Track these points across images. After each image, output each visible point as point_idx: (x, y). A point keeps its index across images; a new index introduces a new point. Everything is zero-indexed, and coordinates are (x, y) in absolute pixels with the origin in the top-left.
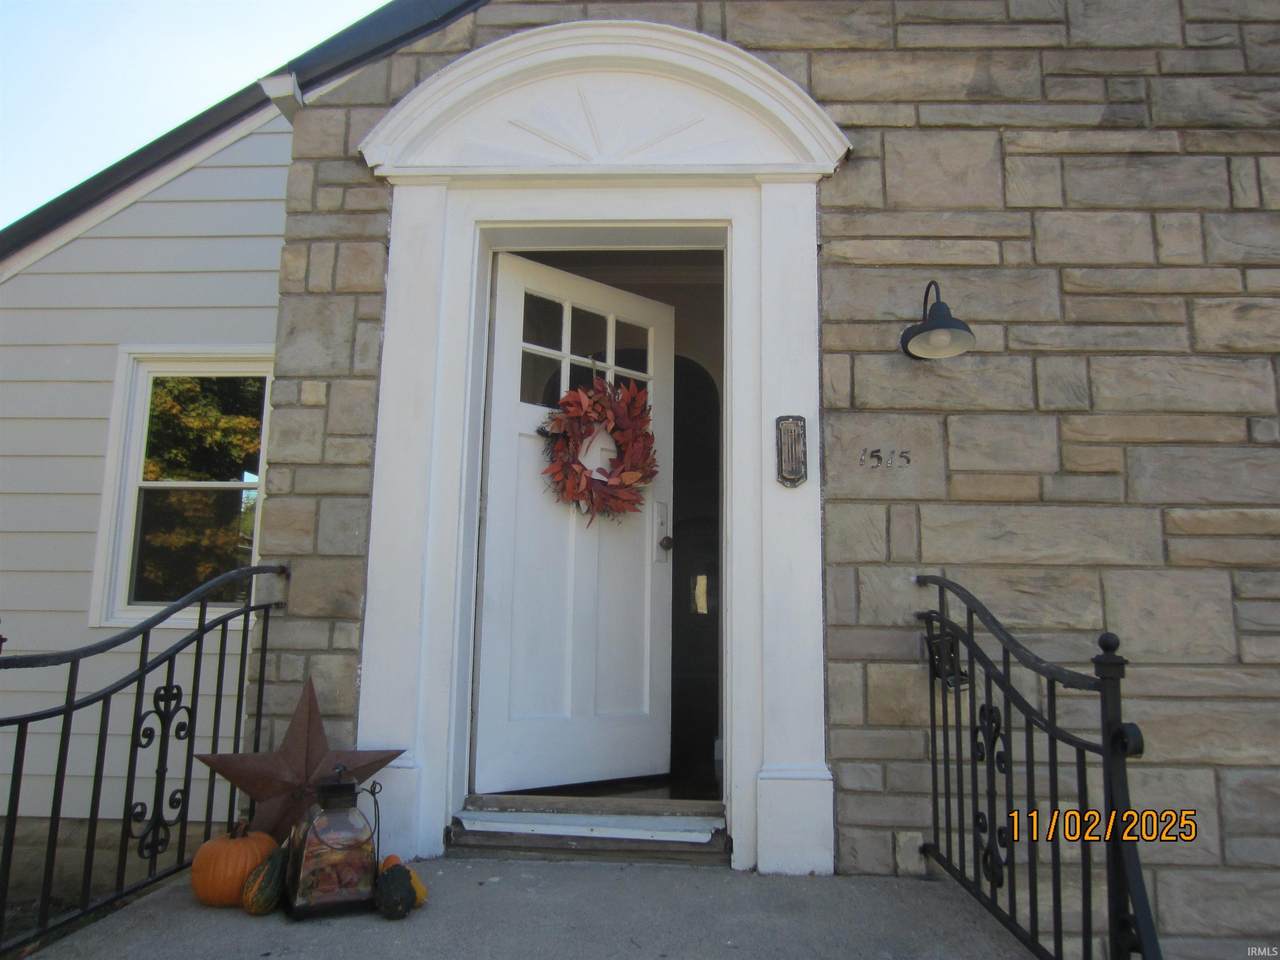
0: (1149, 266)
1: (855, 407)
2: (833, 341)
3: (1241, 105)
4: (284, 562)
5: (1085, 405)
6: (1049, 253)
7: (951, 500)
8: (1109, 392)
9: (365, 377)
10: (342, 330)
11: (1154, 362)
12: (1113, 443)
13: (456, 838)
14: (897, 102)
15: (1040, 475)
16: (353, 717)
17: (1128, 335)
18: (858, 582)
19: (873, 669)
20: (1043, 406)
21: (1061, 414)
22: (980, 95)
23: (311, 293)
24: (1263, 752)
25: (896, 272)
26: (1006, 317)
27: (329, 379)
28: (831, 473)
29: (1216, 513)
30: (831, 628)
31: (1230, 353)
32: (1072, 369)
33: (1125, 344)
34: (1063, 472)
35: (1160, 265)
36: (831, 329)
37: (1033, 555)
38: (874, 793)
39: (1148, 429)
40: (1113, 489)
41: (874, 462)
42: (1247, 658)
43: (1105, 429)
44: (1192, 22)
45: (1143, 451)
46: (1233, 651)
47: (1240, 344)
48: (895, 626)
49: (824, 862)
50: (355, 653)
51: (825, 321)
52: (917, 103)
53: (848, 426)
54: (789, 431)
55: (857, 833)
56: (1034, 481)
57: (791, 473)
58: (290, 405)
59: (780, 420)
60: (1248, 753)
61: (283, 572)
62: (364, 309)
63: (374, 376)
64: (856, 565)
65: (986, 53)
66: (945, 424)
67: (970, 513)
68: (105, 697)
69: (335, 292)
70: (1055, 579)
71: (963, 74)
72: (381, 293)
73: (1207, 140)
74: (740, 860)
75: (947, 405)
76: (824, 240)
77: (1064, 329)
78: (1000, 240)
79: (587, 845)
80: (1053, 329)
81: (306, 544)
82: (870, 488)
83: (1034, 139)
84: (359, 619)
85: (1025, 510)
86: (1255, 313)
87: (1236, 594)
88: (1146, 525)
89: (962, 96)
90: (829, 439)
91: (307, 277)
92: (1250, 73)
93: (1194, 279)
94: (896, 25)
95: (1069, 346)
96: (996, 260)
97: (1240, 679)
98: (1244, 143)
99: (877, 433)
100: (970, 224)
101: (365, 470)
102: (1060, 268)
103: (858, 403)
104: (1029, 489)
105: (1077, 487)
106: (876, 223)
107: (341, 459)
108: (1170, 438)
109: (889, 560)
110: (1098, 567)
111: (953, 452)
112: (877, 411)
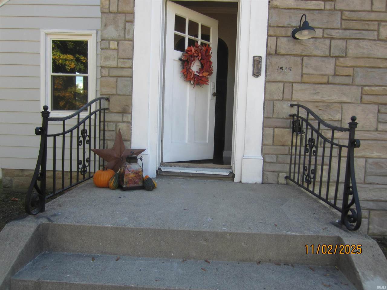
0: (369, 12)
1: (277, 54)
2: (271, 33)
4: (108, 96)
5: (344, 55)
6: (339, 6)
7: (302, 82)
8: (352, 51)
9: (129, 40)
10: (121, 25)
11: (365, 42)
12: (350, 67)
13: (159, 173)
15: (328, 76)
16: (130, 141)
17: (360, 33)
18: (274, 105)
19: (276, 130)
20: (332, 55)
21: (337, 57)
23: (110, 12)
24: (379, 154)
25: (292, 11)
26: (324, 27)
27: (118, 41)
28: (268, 73)
29: (377, 88)
30: (265, 118)
32: (341, 44)
33: (358, 36)
34: (335, 75)
35: (372, 11)
36: (271, 29)
37: (324, 99)
38: (275, 163)
39: (361, 63)
40: (348, 80)
41: (281, 70)
42: (379, 129)
43: (349, 62)
45: (359, 69)
46: (376, 127)
48: (283, 118)
49: (259, 180)
50: (130, 123)
51: (269, 26)
53: (275, 59)
54: (257, 60)
55: (268, 173)
56: (327, 77)
57: (256, 73)
58: (106, 49)
59: (254, 57)
60: (375, 154)
61: (108, 99)
62: (128, 19)
63: (132, 40)
64: (273, 100)
66: (302, 60)
67: (307, 86)
68: (71, 131)
69: (118, 12)
70: (329, 106)
72: (133, 13)
74: (236, 179)
75: (303, 54)
77: (340, 31)
79: (195, 175)
80: (338, 31)
81: (114, 91)
82: (279, 78)
84: (131, 113)
85: (323, 86)
87: (379, 112)
88: (356, 91)
90: (268, 63)
91: (109, 7)
93: (382, 16)
95: (342, 37)
96: (323, 8)
97: (376, 135)
99: (283, 62)
101: (130, 70)
102: (342, 11)
103: (277, 52)
104: (325, 80)
107: (123, 66)
108: (367, 66)
109: (283, 99)
110: (341, 103)
111: (304, 68)
112: (283, 55)
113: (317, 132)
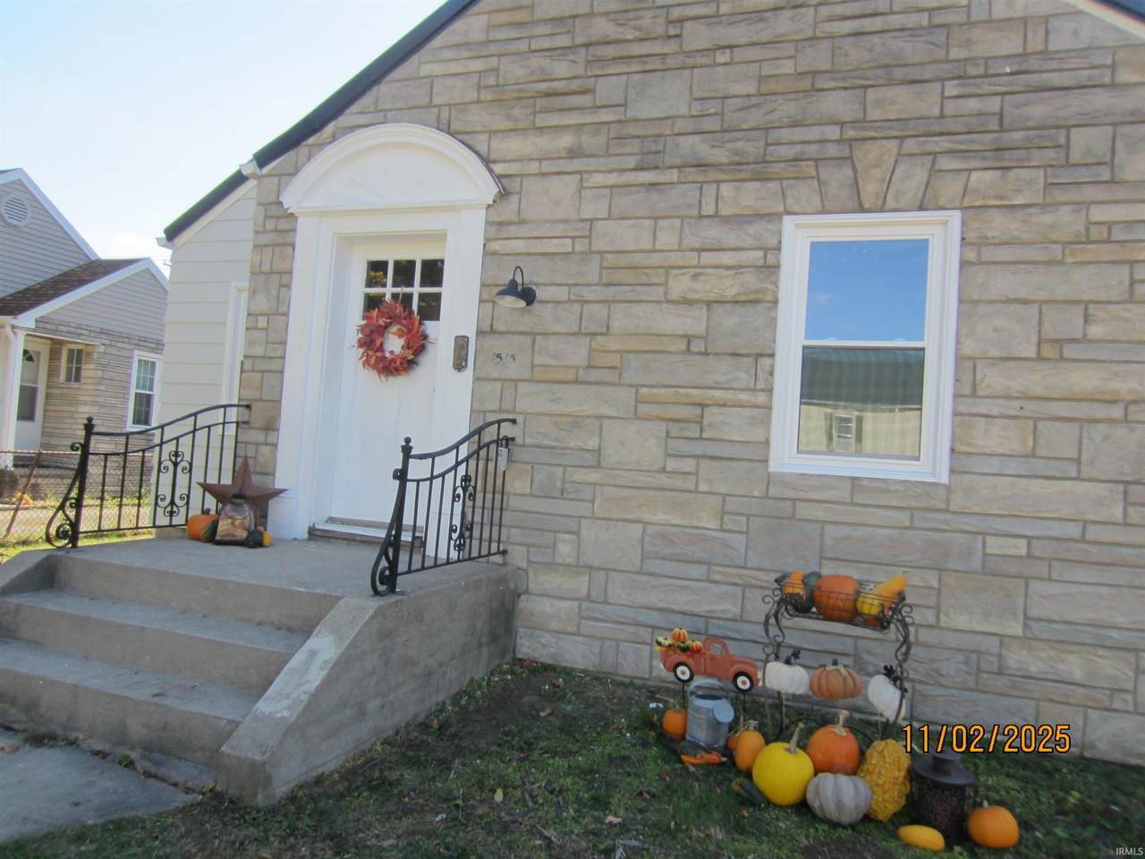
0: (649, 251)
1: (493, 331)
2: (486, 296)
3: (715, 151)
4: (249, 403)
5: (604, 330)
6: (598, 245)
7: (531, 381)
8: (616, 325)
9: (283, 314)
10: (274, 292)
11: (642, 306)
12: (616, 352)
13: (314, 534)
14: (531, 160)
15: (577, 368)
16: (273, 474)
17: (633, 291)
20: (583, 331)
21: (592, 335)
22: (574, 153)
23: (262, 273)
24: (668, 517)
25: (519, 257)
26: (570, 282)
27: (268, 315)
28: (478, 365)
29: (663, 390)
31: (686, 302)
32: (599, 309)
33: (629, 297)
34: (590, 367)
35: (654, 251)
36: (485, 289)
37: (569, 410)
39: (634, 344)
40: (610, 376)
41: (512, 360)
42: (668, 469)
43: (613, 344)
44: (697, 99)
45: (631, 355)
46: (661, 465)
47: (691, 296)
50: (275, 445)
51: (483, 285)
52: (540, 160)
53: (489, 341)
54: (461, 344)
56: (574, 371)
57: (460, 365)
58: (253, 328)
59: (456, 337)
60: (661, 517)
61: (248, 407)
62: (284, 281)
63: (286, 314)
64: (485, 412)
65: (579, 128)
66: (534, 341)
67: (542, 387)
69: (272, 272)
70: (577, 422)
71: (566, 141)
72: (290, 273)
73: (691, 174)
75: (535, 330)
76: (487, 240)
77: (599, 289)
78: (573, 238)
79: (363, 539)
80: (594, 288)
81: (256, 395)
82: (495, 374)
83: (599, 179)
84: (277, 430)
85: (567, 386)
86: (702, 278)
87: (667, 433)
88: (626, 395)
89: (564, 155)
90: (479, 347)
91: (261, 264)
92: (725, 131)
93: (673, 259)
94: (535, 113)
95: (602, 298)
96: (569, 249)
97: (663, 480)
98: (713, 175)
99: (500, 345)
100: (558, 230)
101: (282, 360)
102: (601, 253)
103: (494, 327)
104: (570, 376)
105: (595, 375)
106: (512, 231)
107: (271, 355)
108: (645, 349)
109: (500, 410)
110: (600, 417)
111: (536, 355)
112: (502, 333)
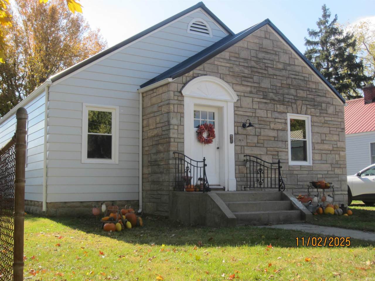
1: (238, 134)
2: (236, 125)
3: (276, 97)
5: (260, 135)
6: (257, 115)
7: (247, 146)
8: (262, 134)
9: (182, 125)
10: (179, 119)
11: (266, 130)
12: (262, 140)
14: (242, 92)
18: (238, 156)
19: (240, 166)
20: (256, 135)
21: (258, 136)
22: (251, 92)
23: (175, 112)
27: (178, 126)
28: (236, 142)
29: (271, 148)
30: (235, 161)
31: (273, 129)
32: (259, 130)
33: (264, 127)
34: (258, 143)
35: (267, 117)
36: (235, 123)
38: (240, 181)
39: (266, 138)
40: (262, 145)
41: (240, 141)
43: (262, 138)
44: (271, 85)
45: (265, 141)
47: (274, 128)
48: (242, 161)
49: (235, 189)
51: (235, 122)
52: (244, 93)
53: (237, 136)
54: (231, 137)
55: (238, 186)
56: (255, 144)
57: (231, 142)
58: (173, 129)
59: (230, 135)
62: (181, 115)
63: (183, 125)
64: (238, 154)
65: (251, 86)
66: (247, 136)
67: (249, 147)
69: (177, 112)
71: (249, 89)
72: (183, 113)
73: (272, 102)
74: (226, 190)
75: (247, 134)
76: (235, 111)
77: (258, 125)
78: (252, 113)
82: (239, 144)
83: (256, 99)
85: (254, 147)
86: (276, 124)
87: (273, 158)
88: (265, 149)
89: (249, 92)
90: (235, 138)
91: (174, 110)
92: (276, 93)
93: (271, 120)
94: (242, 81)
95: (259, 127)
96: (252, 115)
98: (276, 103)
99: (240, 137)
100: (249, 110)
101: (183, 139)
102: (258, 117)
104: (255, 145)
105: (259, 145)
106: (240, 109)
107: (180, 137)
108: (268, 139)
109: (241, 153)
111: (247, 140)
112: (240, 134)
113: (264, 166)
